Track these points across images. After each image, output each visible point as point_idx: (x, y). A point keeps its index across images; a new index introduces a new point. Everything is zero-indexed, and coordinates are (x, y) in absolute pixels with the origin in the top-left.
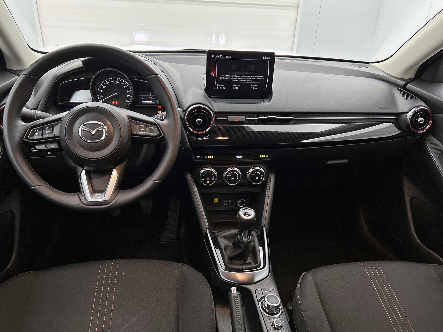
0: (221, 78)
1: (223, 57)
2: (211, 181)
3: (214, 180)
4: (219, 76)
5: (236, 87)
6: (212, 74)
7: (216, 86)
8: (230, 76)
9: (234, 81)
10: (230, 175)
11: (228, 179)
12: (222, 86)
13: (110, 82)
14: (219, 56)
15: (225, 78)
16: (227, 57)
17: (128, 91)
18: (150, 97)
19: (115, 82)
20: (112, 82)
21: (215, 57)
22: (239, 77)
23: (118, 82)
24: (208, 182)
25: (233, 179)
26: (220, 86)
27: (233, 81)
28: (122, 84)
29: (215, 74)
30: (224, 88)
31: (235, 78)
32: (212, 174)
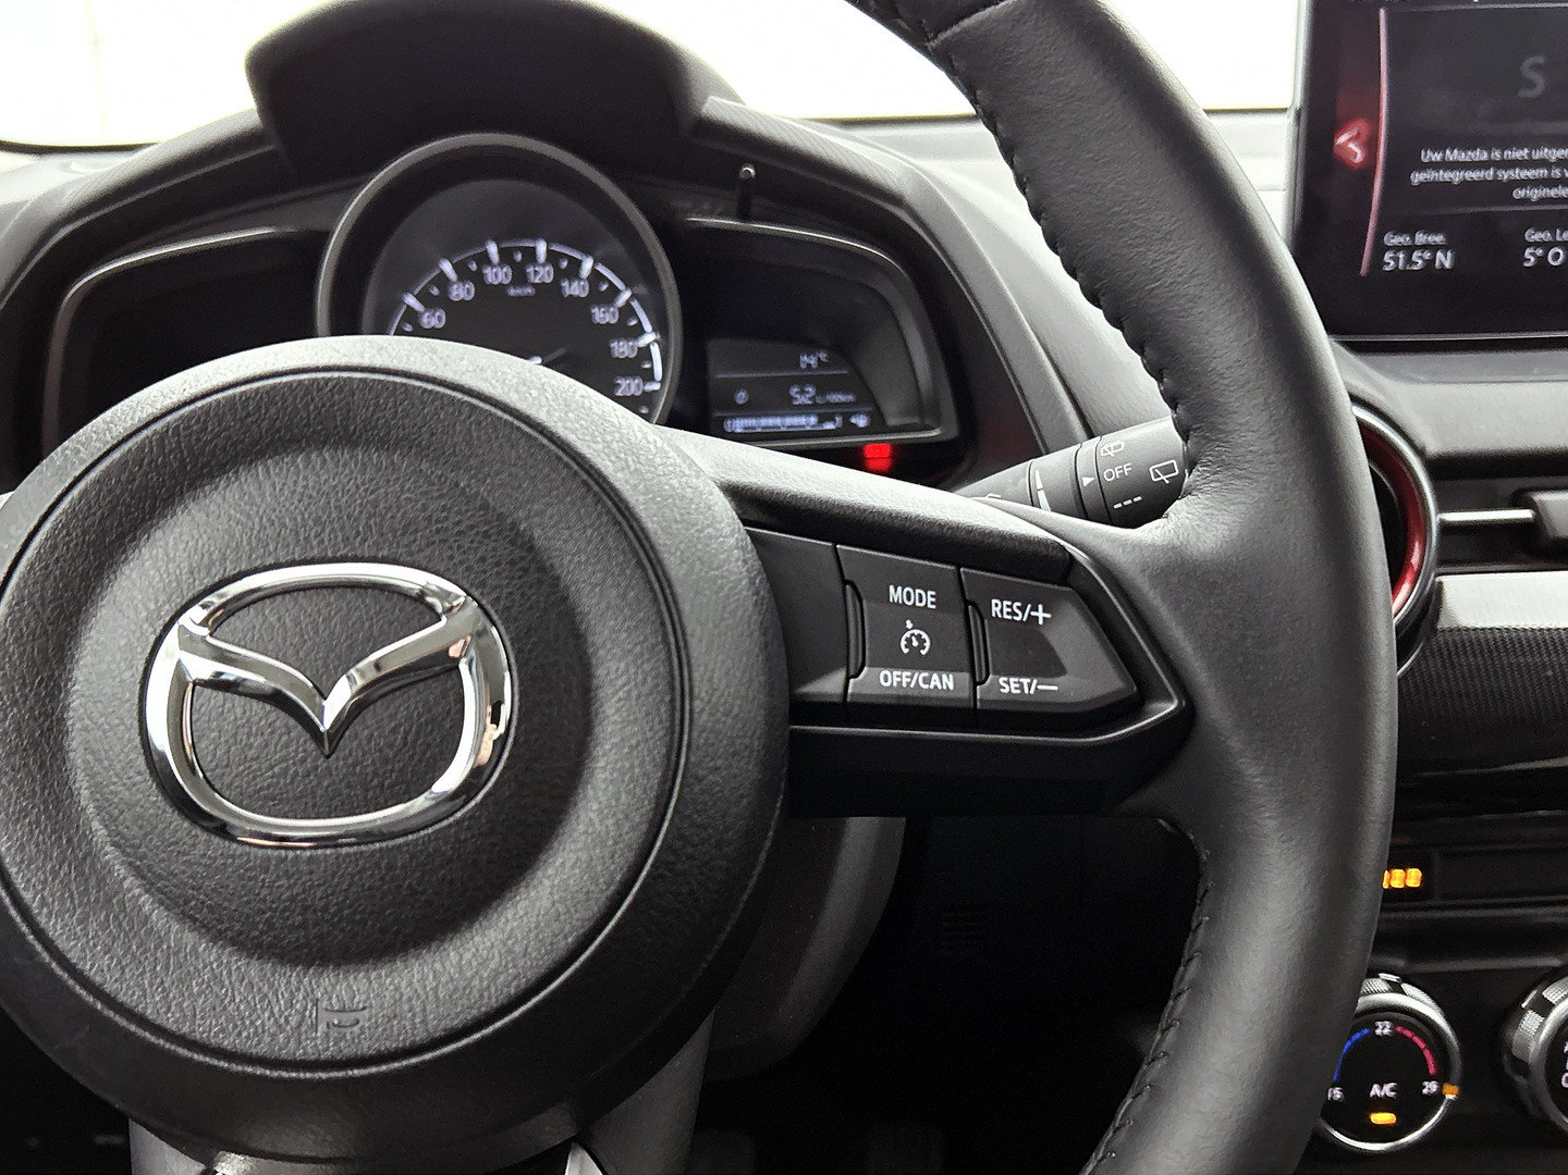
0: (1418, 178)
2: (1411, 1109)
3: (1438, 1098)
4: (1403, 159)
5: (1547, 246)
6: (1349, 144)
7: (1380, 249)
8: (1496, 155)
9: (1535, 194)
12: (1424, 247)
13: (478, 279)
15: (1456, 177)
17: (622, 349)
18: (802, 381)
19: (520, 278)
20: (497, 275)
23: (543, 274)
24: (1382, 1118)
26: (1409, 250)
27: (1525, 201)
28: (576, 289)
29: (1370, 145)
30: (1445, 260)
31: (1542, 172)
32: (1416, 1039)
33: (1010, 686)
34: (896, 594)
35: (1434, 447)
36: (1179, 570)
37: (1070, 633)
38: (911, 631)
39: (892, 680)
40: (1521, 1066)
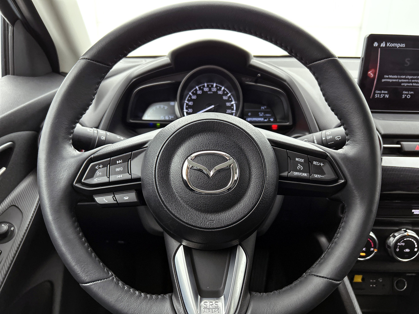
0: (383, 80)
1: (393, 45)
2: (368, 253)
3: (373, 251)
4: (381, 77)
5: (407, 94)
6: (371, 74)
7: (375, 93)
8: (399, 77)
9: (406, 85)
10: (403, 244)
11: (398, 250)
12: (383, 94)
13: (202, 90)
14: (386, 45)
15: (391, 81)
16: (398, 45)
17: (228, 104)
18: (261, 112)
19: (210, 90)
20: (206, 89)
21: (379, 45)
22: (415, 79)
23: (214, 90)
24: (363, 254)
25: (407, 250)
26: (380, 94)
27: (404, 86)
28: (220, 93)
29: (375, 74)
30: (387, 96)
31: (407, 80)
32: (370, 241)
33: (316, 176)
34: (297, 159)
35: (383, 132)
36: (346, 158)
37: (327, 168)
38: (299, 165)
39: (296, 174)
40: (389, 247)
